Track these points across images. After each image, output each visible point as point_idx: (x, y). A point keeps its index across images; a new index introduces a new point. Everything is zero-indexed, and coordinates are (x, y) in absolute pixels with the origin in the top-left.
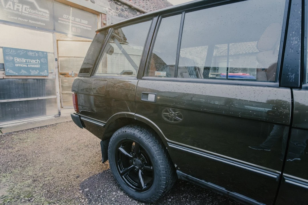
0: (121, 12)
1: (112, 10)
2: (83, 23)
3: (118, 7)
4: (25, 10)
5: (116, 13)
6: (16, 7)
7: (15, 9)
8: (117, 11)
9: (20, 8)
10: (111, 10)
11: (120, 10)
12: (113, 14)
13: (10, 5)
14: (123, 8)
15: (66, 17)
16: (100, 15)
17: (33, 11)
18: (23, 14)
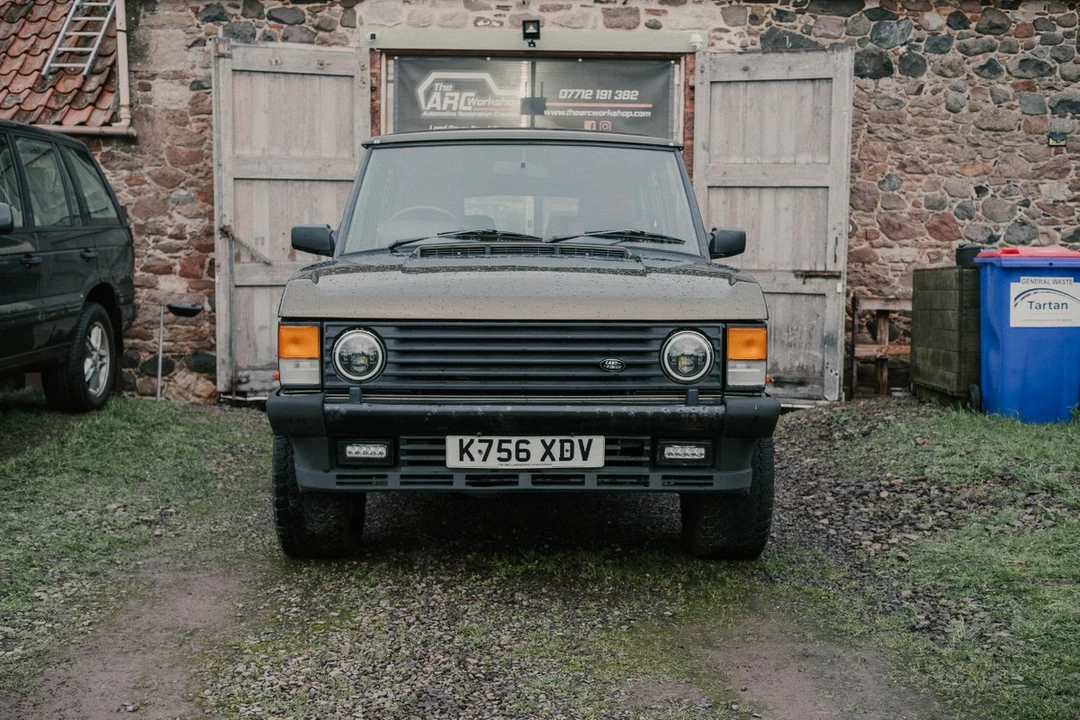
0: (775, 23)
1: (730, 28)
2: (622, 101)
3: (758, 13)
4: (466, 104)
5: (750, 34)
6: (447, 101)
7: (445, 108)
8: (756, 28)
9: (455, 103)
10: (727, 31)
11: (769, 19)
12: (733, 44)
13: (435, 102)
14: (783, 8)
15: (569, 93)
16: (683, 58)
17: (483, 102)
18: (460, 114)
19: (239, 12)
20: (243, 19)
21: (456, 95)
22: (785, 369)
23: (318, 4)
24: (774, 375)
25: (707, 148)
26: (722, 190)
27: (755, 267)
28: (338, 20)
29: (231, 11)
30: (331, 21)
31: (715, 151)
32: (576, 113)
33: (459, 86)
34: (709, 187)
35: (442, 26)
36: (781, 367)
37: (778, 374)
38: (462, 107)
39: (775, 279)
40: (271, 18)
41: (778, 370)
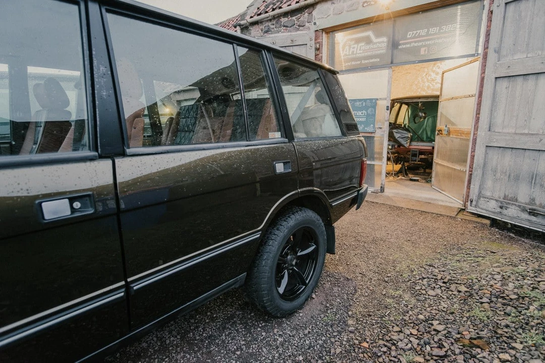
4: (360, 50)
6: (352, 50)
9: (355, 50)
15: (413, 34)
17: (368, 47)
18: (358, 55)
19: (274, 26)
20: (276, 29)
21: (356, 46)
22: (541, 204)
23: (299, 15)
24: (531, 207)
25: (497, 51)
26: (506, 79)
27: (526, 131)
28: (306, 20)
29: (272, 27)
30: (303, 22)
31: (504, 52)
32: (416, 45)
33: (358, 41)
34: (496, 78)
35: (348, 11)
36: (538, 203)
37: (534, 207)
38: (358, 52)
39: (541, 140)
40: (284, 26)
41: (535, 204)
